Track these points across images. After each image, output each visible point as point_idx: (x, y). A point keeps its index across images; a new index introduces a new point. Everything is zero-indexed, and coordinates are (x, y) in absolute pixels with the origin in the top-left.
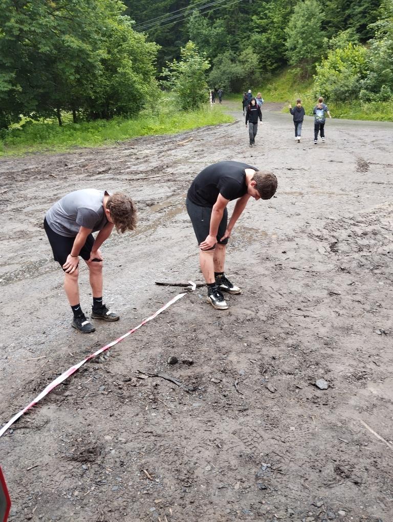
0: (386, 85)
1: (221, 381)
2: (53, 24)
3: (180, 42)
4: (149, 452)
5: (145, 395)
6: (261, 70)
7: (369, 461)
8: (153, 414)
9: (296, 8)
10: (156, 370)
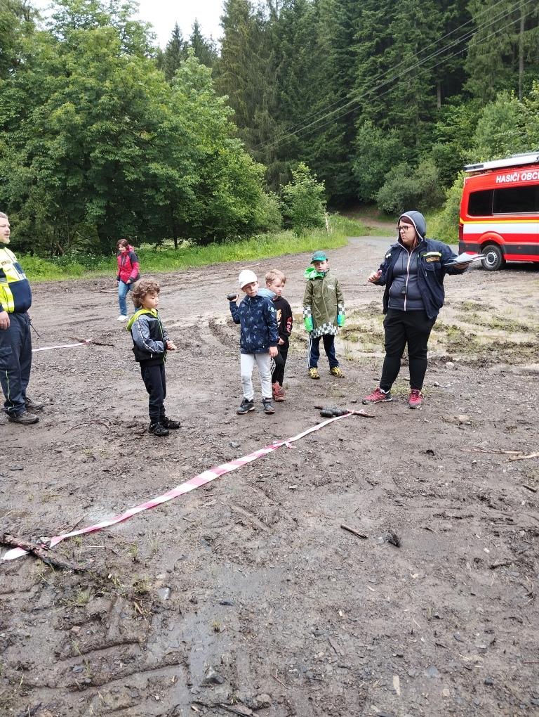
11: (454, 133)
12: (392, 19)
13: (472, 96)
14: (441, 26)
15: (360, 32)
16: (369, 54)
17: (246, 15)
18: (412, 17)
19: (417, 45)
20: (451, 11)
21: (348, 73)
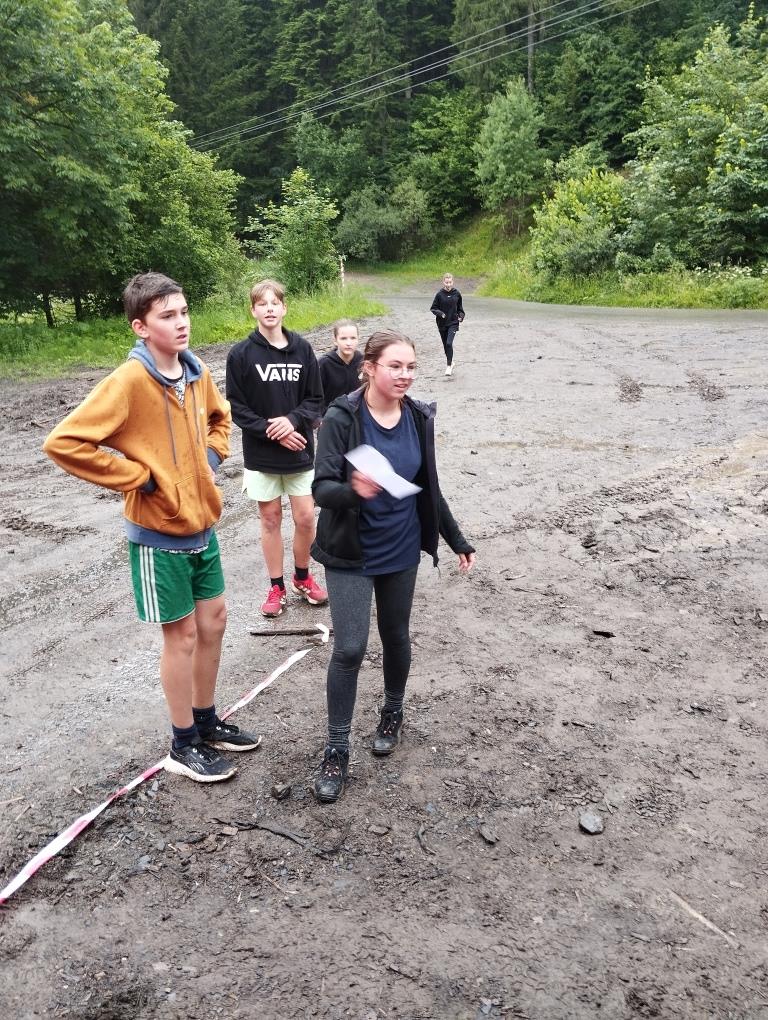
0: (662, 242)
1: (389, 828)
2: (32, 135)
3: (279, 169)
4: (246, 993)
5: (235, 871)
6: (433, 220)
7: (692, 976)
8: (253, 910)
9: (491, 108)
10: (255, 815)
11: (442, 138)
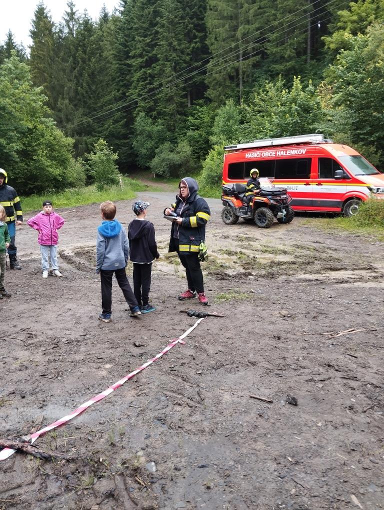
11: (200, 124)
12: (156, 45)
13: (211, 101)
14: (190, 52)
15: (134, 51)
16: (141, 67)
17: (50, 31)
18: (170, 44)
19: (174, 64)
20: (196, 43)
21: (127, 78)
